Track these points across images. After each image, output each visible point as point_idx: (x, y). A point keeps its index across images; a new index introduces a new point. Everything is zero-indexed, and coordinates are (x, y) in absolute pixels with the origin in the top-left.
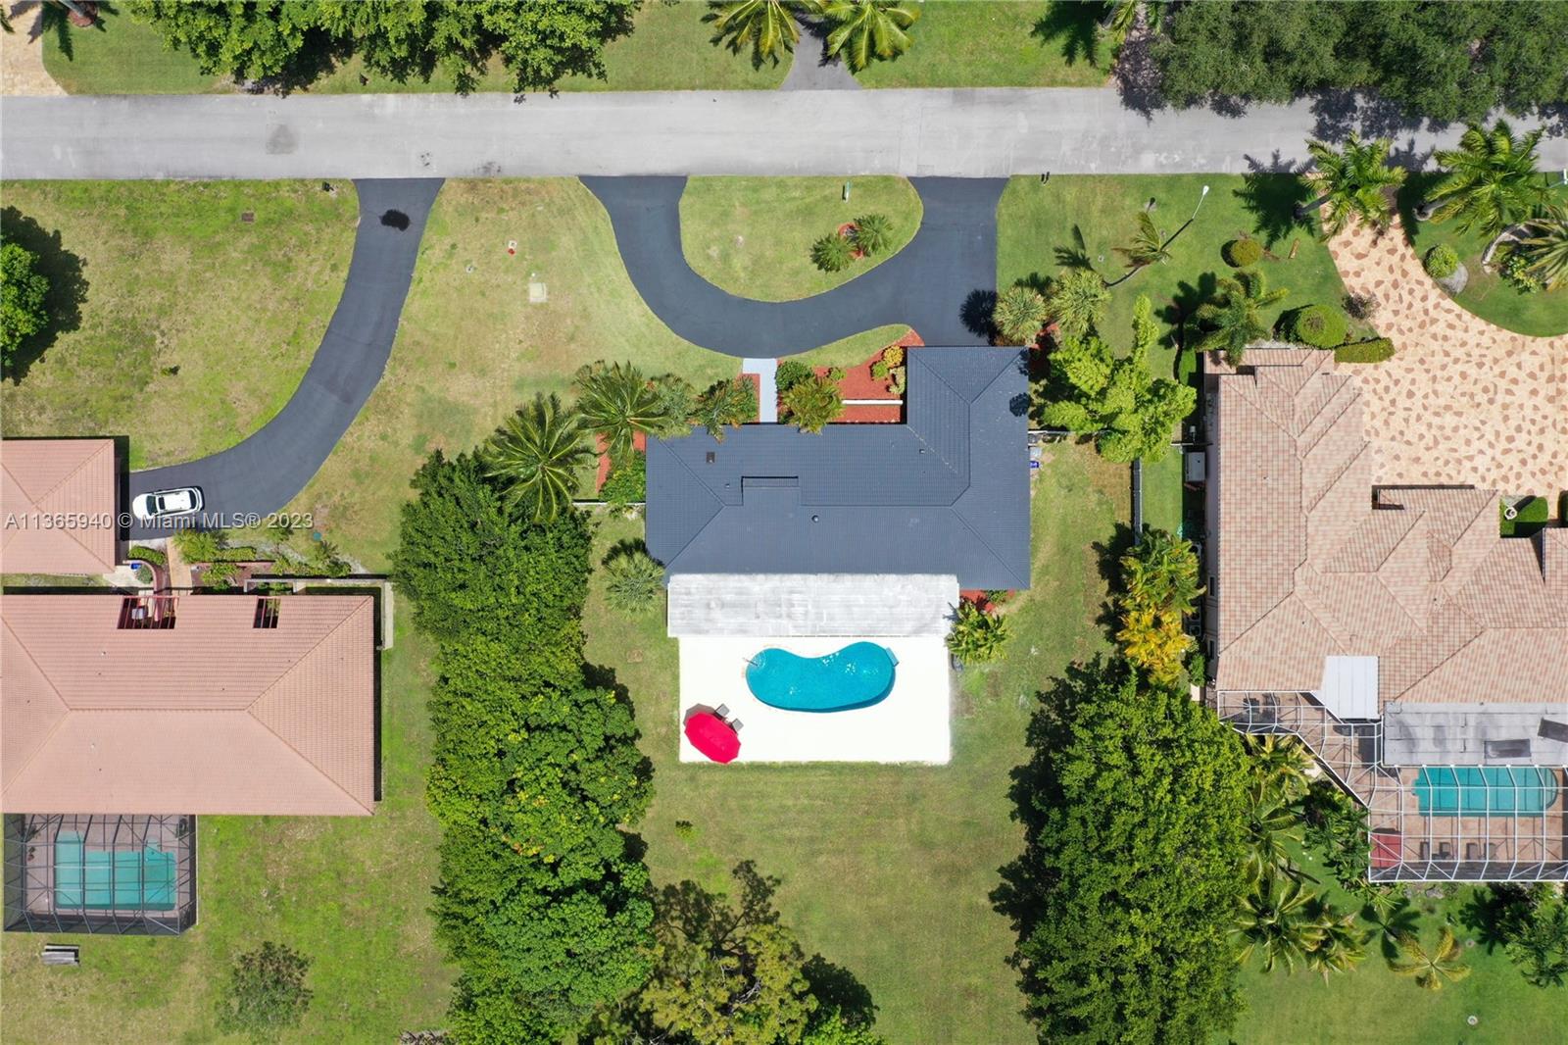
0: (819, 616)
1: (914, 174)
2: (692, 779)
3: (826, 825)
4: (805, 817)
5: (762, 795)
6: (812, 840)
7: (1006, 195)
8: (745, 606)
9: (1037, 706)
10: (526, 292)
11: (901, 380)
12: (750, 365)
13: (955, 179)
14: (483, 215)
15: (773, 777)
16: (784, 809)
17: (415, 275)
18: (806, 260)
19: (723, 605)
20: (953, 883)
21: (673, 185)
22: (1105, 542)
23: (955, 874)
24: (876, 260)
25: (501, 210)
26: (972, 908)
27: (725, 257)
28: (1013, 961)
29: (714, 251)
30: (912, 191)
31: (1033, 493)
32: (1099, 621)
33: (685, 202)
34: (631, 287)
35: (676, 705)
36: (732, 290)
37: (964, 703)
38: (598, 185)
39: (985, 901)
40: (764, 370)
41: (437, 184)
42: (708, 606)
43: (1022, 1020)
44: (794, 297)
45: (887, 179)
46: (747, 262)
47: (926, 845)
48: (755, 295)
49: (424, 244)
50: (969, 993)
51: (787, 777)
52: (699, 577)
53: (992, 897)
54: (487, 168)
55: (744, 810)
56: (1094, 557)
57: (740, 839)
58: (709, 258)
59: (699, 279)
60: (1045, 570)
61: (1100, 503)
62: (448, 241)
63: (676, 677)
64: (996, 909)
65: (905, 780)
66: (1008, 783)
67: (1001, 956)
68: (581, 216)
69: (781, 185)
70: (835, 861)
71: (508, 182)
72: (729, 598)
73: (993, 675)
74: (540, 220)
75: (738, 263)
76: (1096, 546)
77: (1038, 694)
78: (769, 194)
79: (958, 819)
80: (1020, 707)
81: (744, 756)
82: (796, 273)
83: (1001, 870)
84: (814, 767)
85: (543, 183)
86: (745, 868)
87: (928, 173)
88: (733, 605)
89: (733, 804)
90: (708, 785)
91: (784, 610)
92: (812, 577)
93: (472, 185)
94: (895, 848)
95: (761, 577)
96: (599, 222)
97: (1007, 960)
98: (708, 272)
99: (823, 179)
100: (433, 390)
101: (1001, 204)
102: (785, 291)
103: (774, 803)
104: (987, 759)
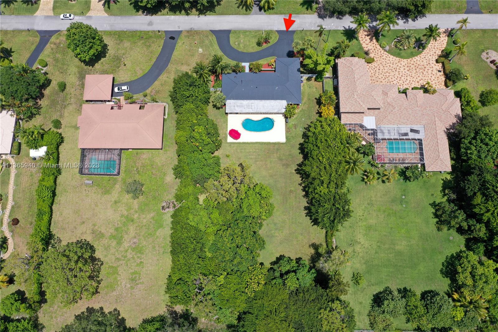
0: (258, 109)
1: (277, 30)
2: (230, 146)
3: (259, 155)
4: (254, 154)
5: (245, 149)
6: (256, 158)
7: (295, 33)
8: (242, 106)
9: (304, 130)
10: (198, 51)
11: (274, 65)
12: (243, 64)
13: (285, 31)
14: (190, 37)
15: (247, 145)
16: (250, 152)
17: (176, 48)
18: (255, 45)
19: (237, 106)
20: (287, 167)
21: (228, 32)
22: (318, 98)
24: (269, 45)
25: (194, 36)
26: (291, 173)
27: (239, 44)
28: (300, 184)
29: (237, 43)
30: (276, 33)
31: (302, 88)
32: (317, 113)
33: (230, 35)
34: (219, 50)
35: (227, 130)
36: (240, 50)
37: (288, 130)
38: (214, 32)
40: (246, 65)
41: (180, 32)
42: (234, 106)
43: (303, 197)
44: (253, 51)
45: (271, 31)
46: (243, 45)
47: (281, 160)
48: (245, 51)
49: (178, 42)
50: (291, 191)
51: (251, 145)
52: (233, 101)
53: (295, 170)
54: (191, 29)
55: (241, 152)
56: (316, 101)
57: (240, 158)
58: (236, 44)
59: (233, 48)
60: (305, 103)
61: (316, 90)
62: (183, 42)
63: (227, 125)
64: (296, 173)
65: (276, 146)
66: (298, 146)
67: (298, 183)
68: (210, 37)
69: (250, 32)
70: (261, 163)
71: (195, 31)
73: (295, 124)
74: (201, 38)
75: (241, 45)
76: (316, 99)
77: (305, 128)
78: (247, 33)
79: (287, 154)
80: (300, 131)
81: (240, 140)
82: (253, 47)
83: (297, 165)
84: (257, 143)
85: (202, 31)
86: (241, 165)
87: (279, 30)
88: (239, 106)
89: (239, 151)
90: (233, 147)
91: (250, 107)
92: (256, 101)
93: (188, 32)
94: (274, 160)
95: (245, 101)
96: (214, 39)
97: (299, 184)
98: (235, 47)
99: (259, 31)
100: (178, 68)
101: (294, 35)
102: (251, 50)
103: (248, 151)
104: (294, 141)
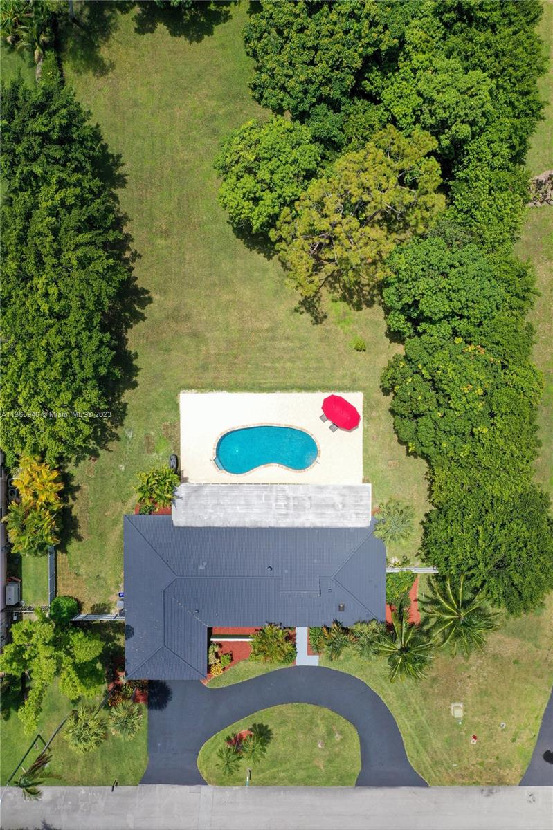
0: (267, 498)
1: (203, 787)
2: (354, 381)
3: (263, 349)
4: (278, 355)
5: (307, 369)
6: (273, 339)
7: (141, 774)
8: (318, 506)
9: (119, 431)
10: (465, 710)
11: (212, 656)
12: (314, 661)
13: (175, 784)
14: (493, 761)
15: (301, 382)
16: (292, 360)
17: (540, 721)
18: (276, 732)
19: (333, 506)
20: (177, 309)
21: (365, 780)
22: (74, 541)
23: (176, 316)
24: (228, 731)
25: (481, 764)
26: (164, 292)
27: (330, 734)
28: (136, 256)
29: (338, 737)
30: (204, 775)
31: (122, 575)
32: (78, 488)
33: (358, 768)
34: (394, 714)
35: (365, 431)
36: (326, 711)
37: (172, 433)
38: (416, 781)
39: (156, 297)
40: (305, 658)
41: (525, 781)
42: (344, 505)
43: (130, 215)
44: (283, 707)
45: (222, 784)
46: (315, 730)
47: (195, 335)
48: (310, 708)
49: (534, 743)
50: (166, 234)
51: (289, 382)
52: (350, 525)
53: (150, 300)
54: (491, 792)
55: (319, 360)
56: (80, 531)
57: (322, 339)
58: (341, 733)
59: (348, 718)
60: (115, 523)
61: (78, 567)
62: (517, 744)
63: (365, 450)
64: (148, 292)
65: (209, 380)
66: (139, 378)
67: (144, 259)
68: (427, 760)
69: (293, 781)
70: (258, 324)
71: (477, 783)
72: (330, 511)
73: (149, 451)
74: (455, 758)
75: (322, 730)
76: (80, 539)
77: (118, 439)
78: (301, 774)
79: (173, 354)
80: (132, 429)
81: (321, 397)
82: (283, 723)
83: (144, 319)
84: (271, 389)
85: (453, 783)
86: (318, 320)
87: (194, 788)
88: (327, 506)
89: (327, 364)
90: (344, 376)
91: (292, 503)
92: (272, 525)
93: (501, 782)
94: (217, 334)
95: (308, 525)
96: (416, 756)
97: (140, 256)
98: (343, 724)
99: (263, 784)
100: (530, 645)
101: (145, 767)
102: (289, 710)
103: (299, 364)
104: (154, 394)
